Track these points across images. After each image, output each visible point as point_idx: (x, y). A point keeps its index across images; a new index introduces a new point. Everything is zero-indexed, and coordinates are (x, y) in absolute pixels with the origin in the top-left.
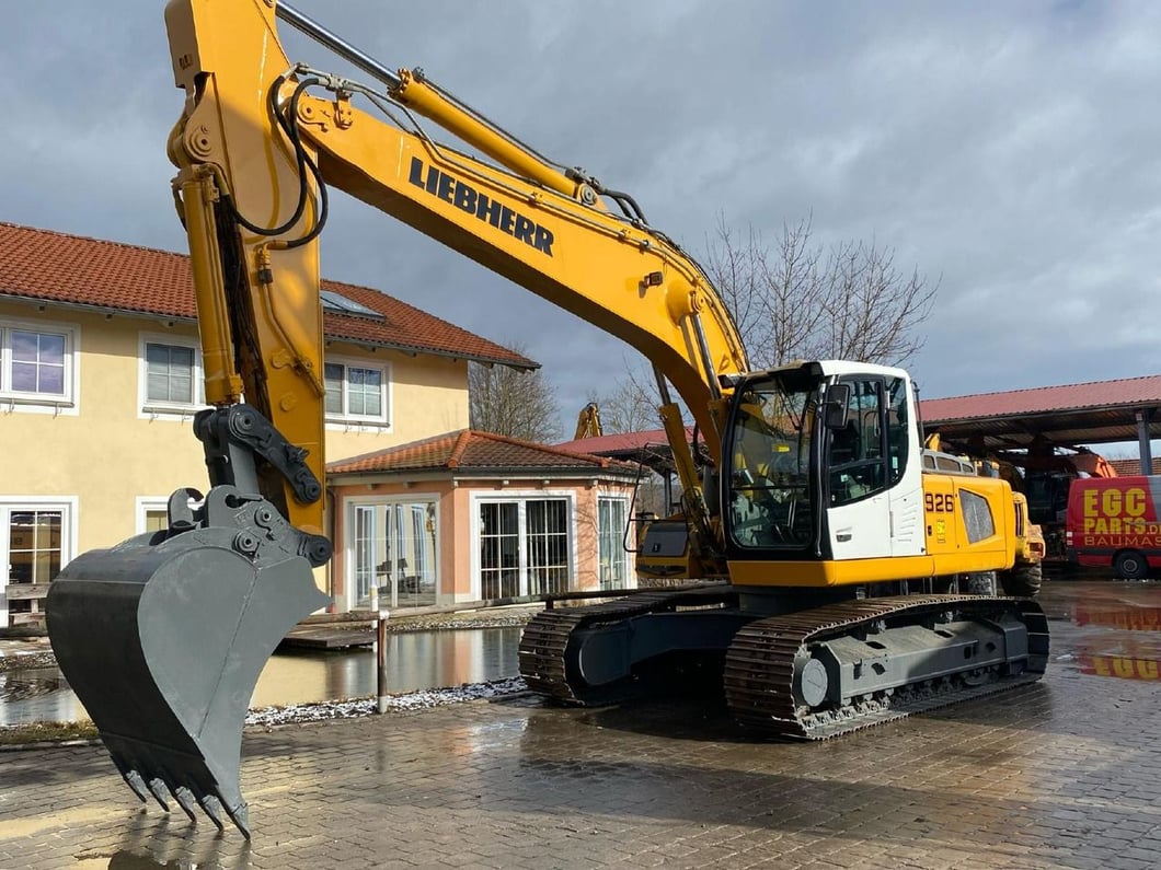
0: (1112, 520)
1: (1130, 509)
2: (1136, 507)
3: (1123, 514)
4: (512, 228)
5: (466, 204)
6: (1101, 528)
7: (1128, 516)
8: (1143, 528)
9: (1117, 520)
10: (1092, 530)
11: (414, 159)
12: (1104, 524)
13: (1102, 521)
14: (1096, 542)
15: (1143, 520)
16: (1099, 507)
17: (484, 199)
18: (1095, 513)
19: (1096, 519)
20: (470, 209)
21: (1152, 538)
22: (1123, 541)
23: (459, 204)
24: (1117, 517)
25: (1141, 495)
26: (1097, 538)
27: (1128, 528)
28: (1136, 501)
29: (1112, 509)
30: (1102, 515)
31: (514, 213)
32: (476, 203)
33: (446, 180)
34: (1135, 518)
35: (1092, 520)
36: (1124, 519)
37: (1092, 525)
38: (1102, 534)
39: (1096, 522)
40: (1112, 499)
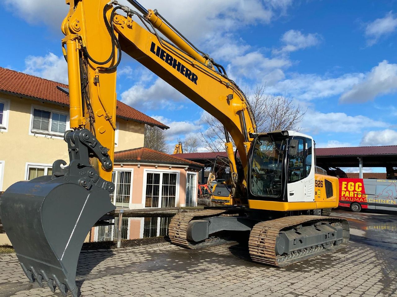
0: (350, 192)
1: (357, 189)
2: (358, 189)
3: (354, 190)
4: (184, 73)
5: (169, 62)
6: (347, 194)
7: (356, 191)
8: (361, 195)
9: (353, 192)
10: (344, 195)
11: (152, 42)
12: (348, 194)
13: (347, 192)
14: (345, 199)
15: (361, 193)
16: (346, 188)
17: (175, 61)
18: (345, 190)
19: (345, 191)
20: (170, 64)
21: (363, 199)
22: (354, 199)
23: (167, 61)
24: (353, 191)
25: (361, 185)
26: (346, 198)
27: (356, 195)
28: (359, 186)
29: (351, 188)
30: (347, 190)
31: (185, 67)
32: (173, 62)
33: (163, 52)
34: (358, 192)
35: (344, 192)
36: (355, 192)
37: (344, 193)
38: (347, 197)
39: (346, 193)
40: (351, 185)
